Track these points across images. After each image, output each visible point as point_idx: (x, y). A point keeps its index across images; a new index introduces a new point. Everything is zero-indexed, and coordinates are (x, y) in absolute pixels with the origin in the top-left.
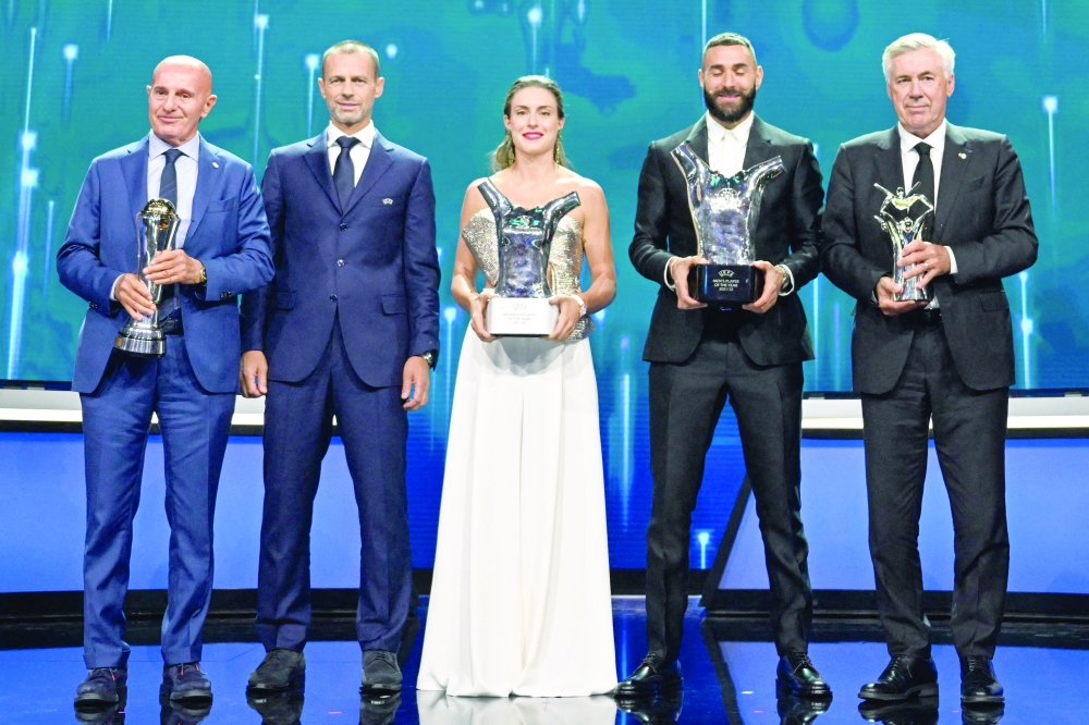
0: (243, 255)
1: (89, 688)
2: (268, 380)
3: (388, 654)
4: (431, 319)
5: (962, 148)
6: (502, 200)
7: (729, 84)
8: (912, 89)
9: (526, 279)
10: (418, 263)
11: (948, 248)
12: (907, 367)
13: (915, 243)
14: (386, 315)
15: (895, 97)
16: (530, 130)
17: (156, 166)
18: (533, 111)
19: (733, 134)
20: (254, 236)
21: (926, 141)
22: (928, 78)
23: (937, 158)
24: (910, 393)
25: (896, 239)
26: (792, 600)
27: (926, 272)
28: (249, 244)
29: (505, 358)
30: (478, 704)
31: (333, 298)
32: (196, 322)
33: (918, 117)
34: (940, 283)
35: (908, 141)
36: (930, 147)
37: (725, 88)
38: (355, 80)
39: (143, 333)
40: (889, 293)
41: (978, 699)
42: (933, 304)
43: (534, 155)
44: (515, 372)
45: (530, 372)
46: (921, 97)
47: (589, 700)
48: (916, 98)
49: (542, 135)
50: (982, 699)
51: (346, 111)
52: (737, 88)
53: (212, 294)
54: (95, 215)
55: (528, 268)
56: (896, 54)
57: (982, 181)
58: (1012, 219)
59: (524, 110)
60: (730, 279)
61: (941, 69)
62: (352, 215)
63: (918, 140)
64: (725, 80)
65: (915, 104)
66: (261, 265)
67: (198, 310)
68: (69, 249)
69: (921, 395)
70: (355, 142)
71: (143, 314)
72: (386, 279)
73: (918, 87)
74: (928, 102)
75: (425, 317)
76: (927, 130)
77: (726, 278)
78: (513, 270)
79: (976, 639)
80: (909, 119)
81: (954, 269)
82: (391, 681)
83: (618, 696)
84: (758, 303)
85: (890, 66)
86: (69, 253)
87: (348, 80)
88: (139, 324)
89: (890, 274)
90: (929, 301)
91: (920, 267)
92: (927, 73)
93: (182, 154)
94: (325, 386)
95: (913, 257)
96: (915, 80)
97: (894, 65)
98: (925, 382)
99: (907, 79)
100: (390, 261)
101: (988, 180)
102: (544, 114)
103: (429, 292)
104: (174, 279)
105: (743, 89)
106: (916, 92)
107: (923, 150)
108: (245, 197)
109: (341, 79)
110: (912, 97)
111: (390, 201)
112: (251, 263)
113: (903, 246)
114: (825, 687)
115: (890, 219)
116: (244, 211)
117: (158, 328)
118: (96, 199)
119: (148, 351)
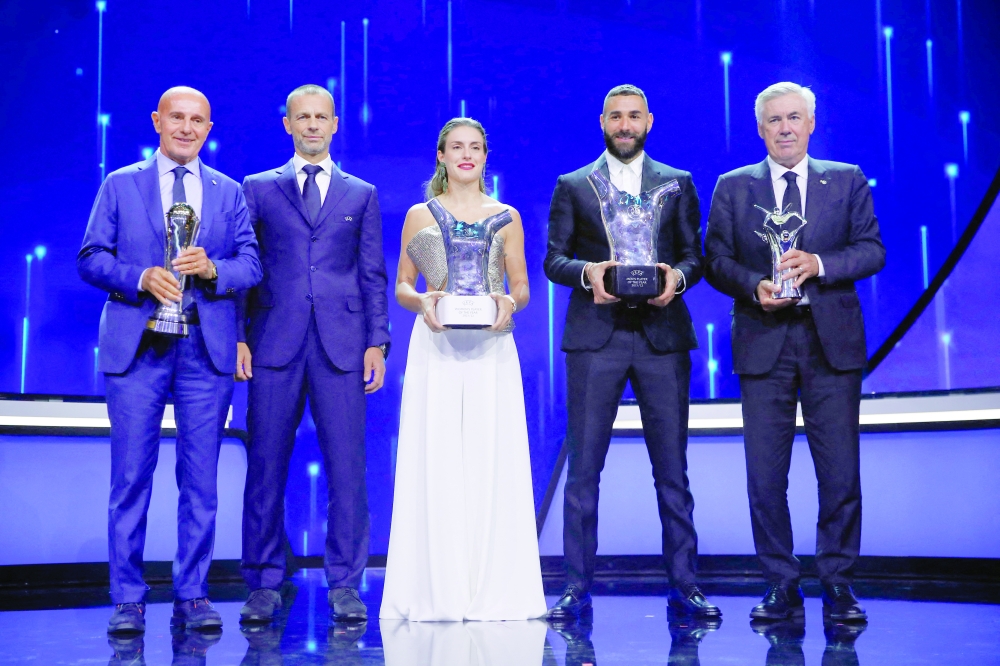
0: (241, 258)
1: (123, 619)
2: (253, 366)
3: (353, 590)
4: (383, 317)
5: (823, 176)
6: (448, 216)
7: (625, 127)
8: (782, 127)
9: (472, 280)
10: (372, 271)
11: (817, 256)
12: (783, 352)
13: (792, 251)
14: (351, 312)
15: (766, 134)
16: (465, 162)
17: (166, 182)
18: (467, 146)
19: (629, 168)
20: (247, 243)
21: (793, 170)
22: (794, 118)
23: (802, 184)
24: (783, 373)
25: (775, 248)
26: (683, 542)
27: (799, 275)
28: (243, 249)
29: (448, 346)
30: (438, 628)
31: (308, 297)
32: (206, 312)
33: (787, 150)
34: (811, 284)
35: (777, 171)
36: (796, 175)
37: (622, 131)
38: (318, 116)
39: (170, 317)
40: (769, 292)
41: (851, 616)
42: (805, 301)
43: (467, 183)
44: (457, 359)
45: (469, 358)
46: (790, 133)
47: (527, 622)
48: (784, 134)
49: (473, 166)
50: (854, 616)
51: (312, 141)
52: (632, 131)
53: (221, 288)
54: (113, 222)
55: (474, 271)
56: (767, 99)
57: (841, 201)
58: (867, 231)
59: (459, 145)
60: (640, 277)
61: (805, 110)
62: (322, 228)
63: (787, 170)
64: (622, 124)
65: (785, 140)
66: (254, 268)
67: (208, 301)
68: (89, 251)
69: (791, 375)
70: (319, 169)
71: (171, 300)
72: (348, 283)
73: (788, 125)
74: (795, 138)
75: (379, 316)
76: (794, 161)
77: (636, 276)
78: (462, 273)
79: (840, 570)
80: (780, 153)
81: (822, 272)
82: (360, 611)
83: (551, 620)
84: (662, 297)
85: (762, 109)
86: (90, 254)
87: (313, 117)
88: (168, 309)
89: (769, 278)
90: (800, 298)
91: (796, 271)
92: (795, 113)
93: (188, 171)
94: (302, 371)
95: (790, 263)
96: (785, 120)
97: (766, 109)
98: (796, 365)
99: (777, 118)
100: (350, 268)
101: (845, 202)
102: (476, 148)
103: (381, 296)
104: (196, 271)
105: (636, 132)
106: (786, 129)
107: (790, 178)
108: (239, 211)
109: (307, 116)
110: (782, 134)
111: (350, 219)
112: (248, 266)
113: (781, 254)
114: (717, 609)
115: (771, 232)
116: (238, 222)
117: (183, 313)
118: (114, 209)
119: (175, 331)
